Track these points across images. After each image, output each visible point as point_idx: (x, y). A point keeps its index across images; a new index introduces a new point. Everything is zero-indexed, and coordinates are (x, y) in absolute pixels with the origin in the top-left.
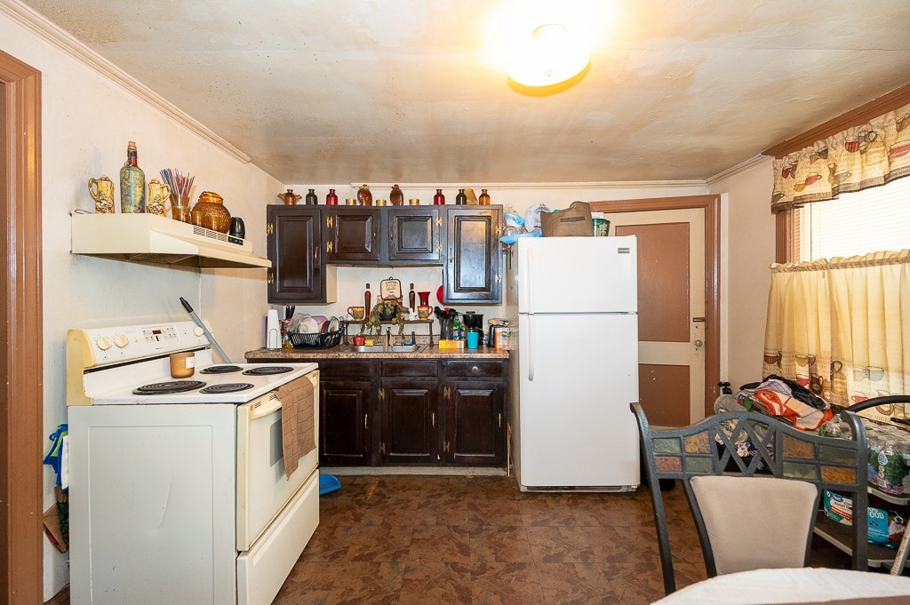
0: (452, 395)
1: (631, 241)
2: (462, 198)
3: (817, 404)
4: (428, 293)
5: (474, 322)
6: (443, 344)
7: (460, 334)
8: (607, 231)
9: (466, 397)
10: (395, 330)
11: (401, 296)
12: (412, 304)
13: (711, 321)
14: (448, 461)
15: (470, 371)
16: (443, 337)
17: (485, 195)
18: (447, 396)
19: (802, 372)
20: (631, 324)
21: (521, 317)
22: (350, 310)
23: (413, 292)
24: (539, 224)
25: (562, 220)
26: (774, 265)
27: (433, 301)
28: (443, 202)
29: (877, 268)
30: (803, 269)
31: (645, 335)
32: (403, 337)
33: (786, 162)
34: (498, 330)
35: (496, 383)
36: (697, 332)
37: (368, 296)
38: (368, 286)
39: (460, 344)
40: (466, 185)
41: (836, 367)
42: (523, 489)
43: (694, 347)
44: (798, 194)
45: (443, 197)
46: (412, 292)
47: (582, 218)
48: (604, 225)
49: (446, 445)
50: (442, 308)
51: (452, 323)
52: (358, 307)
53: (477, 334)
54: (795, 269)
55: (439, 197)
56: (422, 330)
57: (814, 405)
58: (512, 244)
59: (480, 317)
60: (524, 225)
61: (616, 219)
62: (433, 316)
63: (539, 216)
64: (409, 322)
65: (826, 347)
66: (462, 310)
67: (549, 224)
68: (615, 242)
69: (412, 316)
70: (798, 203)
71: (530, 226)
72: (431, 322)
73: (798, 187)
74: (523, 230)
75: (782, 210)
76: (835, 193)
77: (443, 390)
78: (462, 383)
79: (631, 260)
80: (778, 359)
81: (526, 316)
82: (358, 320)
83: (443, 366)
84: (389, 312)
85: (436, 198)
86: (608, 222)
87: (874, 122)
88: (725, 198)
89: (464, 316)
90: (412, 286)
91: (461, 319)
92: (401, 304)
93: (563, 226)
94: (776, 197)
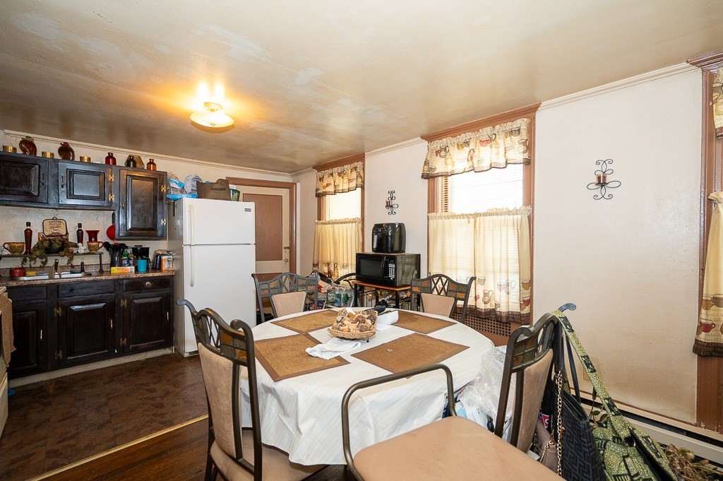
0: (128, 304)
1: (252, 205)
2: (131, 161)
3: (329, 282)
4: (97, 232)
5: (142, 253)
6: (115, 270)
7: (128, 262)
8: (238, 197)
9: (140, 305)
10: (63, 261)
11: (67, 233)
12: (80, 239)
13: (292, 248)
14: (124, 352)
15: (144, 286)
16: (113, 264)
17: (151, 163)
18: (123, 306)
19: (326, 270)
20: (252, 250)
21: (184, 247)
22: (6, 246)
23: (81, 230)
24: (195, 188)
25: (211, 189)
26: (316, 221)
27: (103, 237)
28: (114, 162)
29: (351, 224)
30: (326, 224)
31: (259, 257)
32: (72, 266)
33: (320, 174)
34: (164, 257)
35: (164, 292)
36: (286, 254)
37: (28, 234)
38: (28, 224)
39: (131, 269)
40: (135, 153)
41: (336, 265)
42: (186, 355)
43: (284, 263)
44: (324, 190)
45: (114, 160)
46: (79, 230)
47: (224, 189)
48: (237, 194)
49: (123, 340)
50: (111, 242)
51: (121, 255)
52: (17, 243)
53: (145, 261)
54: (323, 223)
55: (110, 158)
56: (91, 261)
57: (327, 282)
58: (175, 200)
59: (147, 249)
60: (183, 188)
61: (244, 190)
62: (103, 250)
63: (195, 183)
64: (78, 254)
65: (332, 258)
66: (131, 244)
67: (202, 190)
68: (242, 205)
69: (82, 248)
70: (325, 194)
71: (188, 188)
72: (100, 254)
73: (324, 187)
74: (183, 191)
75: (320, 196)
76: (335, 192)
77: (120, 301)
78: (136, 295)
79: (252, 215)
80: (318, 265)
81: (188, 247)
82: (17, 254)
83: (120, 284)
84: (56, 246)
85: (107, 159)
86: (239, 192)
87: (346, 166)
88: (298, 185)
89: (133, 248)
90: (80, 225)
91: (129, 251)
92: (67, 239)
93: (212, 193)
94: (317, 190)
